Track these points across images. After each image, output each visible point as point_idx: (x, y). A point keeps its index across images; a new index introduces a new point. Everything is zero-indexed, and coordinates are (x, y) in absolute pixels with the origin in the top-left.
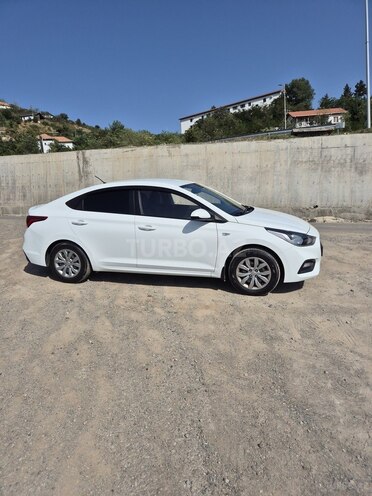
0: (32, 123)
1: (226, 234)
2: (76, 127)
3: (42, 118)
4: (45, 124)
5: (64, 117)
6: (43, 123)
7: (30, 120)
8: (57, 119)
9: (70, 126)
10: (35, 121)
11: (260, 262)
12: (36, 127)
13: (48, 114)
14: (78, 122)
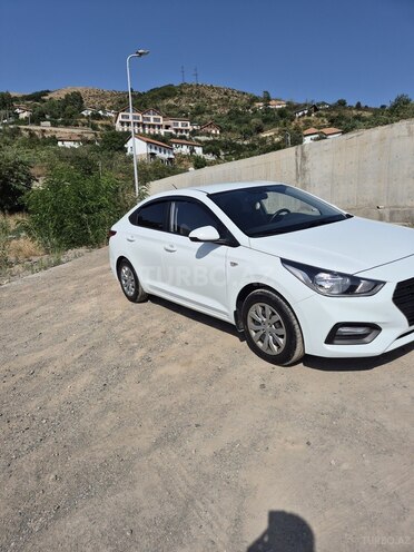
0: (306, 118)
1: (235, 264)
2: (355, 112)
3: (316, 110)
4: (319, 116)
5: (342, 103)
6: (316, 116)
7: (303, 115)
8: (333, 108)
9: (347, 113)
10: (309, 114)
11: (273, 314)
12: (309, 121)
13: (324, 104)
14: (358, 106)
